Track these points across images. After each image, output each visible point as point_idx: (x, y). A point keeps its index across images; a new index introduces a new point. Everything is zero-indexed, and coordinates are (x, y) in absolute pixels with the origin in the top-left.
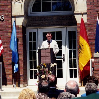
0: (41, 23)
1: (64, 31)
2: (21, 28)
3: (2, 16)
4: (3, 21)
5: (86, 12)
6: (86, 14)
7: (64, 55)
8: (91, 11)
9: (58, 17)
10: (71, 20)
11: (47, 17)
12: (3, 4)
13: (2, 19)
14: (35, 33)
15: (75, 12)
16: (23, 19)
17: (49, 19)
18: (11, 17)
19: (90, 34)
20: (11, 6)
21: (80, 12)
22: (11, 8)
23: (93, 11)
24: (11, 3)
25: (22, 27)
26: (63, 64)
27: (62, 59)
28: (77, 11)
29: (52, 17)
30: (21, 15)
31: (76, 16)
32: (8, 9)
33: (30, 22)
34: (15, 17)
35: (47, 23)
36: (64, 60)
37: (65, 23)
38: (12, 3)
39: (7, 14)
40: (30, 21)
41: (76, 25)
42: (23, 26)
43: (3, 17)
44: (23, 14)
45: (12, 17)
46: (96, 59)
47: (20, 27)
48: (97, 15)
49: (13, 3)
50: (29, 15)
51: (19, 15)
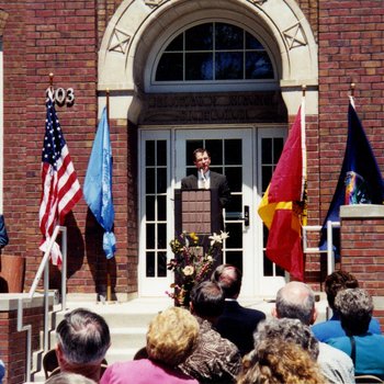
0: (183, 112)
1: (249, 138)
2: (122, 128)
3: (69, 92)
4: (70, 105)
5: (316, 83)
6: (315, 88)
7: (247, 208)
8: (330, 80)
9: (233, 97)
10: (271, 108)
11: (201, 95)
12: (72, 57)
13: (68, 100)
14: (165, 142)
15: (283, 84)
16: (129, 100)
17: (207, 101)
18: (94, 94)
19: (326, 147)
20: (97, 61)
21: (297, 84)
22: (96, 68)
23: (337, 81)
24: (97, 54)
25: (125, 123)
26: (244, 236)
27: (243, 222)
28: (290, 81)
29: (213, 96)
30: (124, 88)
31: (286, 96)
32: (85, 71)
33: (151, 109)
34: (108, 94)
35: (199, 115)
36: (247, 224)
37: (252, 114)
38: (99, 53)
39: (83, 85)
40: (150, 106)
41: (287, 122)
42: (129, 121)
43: (71, 95)
44: (130, 85)
45: (99, 93)
46: (348, 222)
47: (120, 123)
48: (350, 92)
49: (102, 52)
50: (148, 88)
51: (118, 88)
